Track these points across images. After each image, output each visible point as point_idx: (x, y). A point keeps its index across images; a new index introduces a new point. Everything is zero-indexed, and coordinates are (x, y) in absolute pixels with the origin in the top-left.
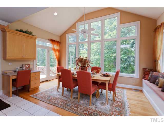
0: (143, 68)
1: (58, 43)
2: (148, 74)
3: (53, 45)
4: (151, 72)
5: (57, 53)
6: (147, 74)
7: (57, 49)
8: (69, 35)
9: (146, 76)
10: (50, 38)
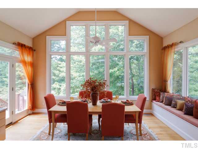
0: (153, 89)
1: (31, 50)
2: (159, 95)
3: (23, 54)
4: (162, 93)
5: (30, 69)
6: (157, 95)
7: (29, 60)
8: (52, 39)
9: (157, 98)
10: (17, 41)
